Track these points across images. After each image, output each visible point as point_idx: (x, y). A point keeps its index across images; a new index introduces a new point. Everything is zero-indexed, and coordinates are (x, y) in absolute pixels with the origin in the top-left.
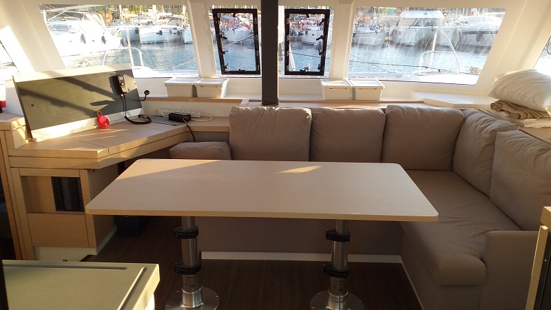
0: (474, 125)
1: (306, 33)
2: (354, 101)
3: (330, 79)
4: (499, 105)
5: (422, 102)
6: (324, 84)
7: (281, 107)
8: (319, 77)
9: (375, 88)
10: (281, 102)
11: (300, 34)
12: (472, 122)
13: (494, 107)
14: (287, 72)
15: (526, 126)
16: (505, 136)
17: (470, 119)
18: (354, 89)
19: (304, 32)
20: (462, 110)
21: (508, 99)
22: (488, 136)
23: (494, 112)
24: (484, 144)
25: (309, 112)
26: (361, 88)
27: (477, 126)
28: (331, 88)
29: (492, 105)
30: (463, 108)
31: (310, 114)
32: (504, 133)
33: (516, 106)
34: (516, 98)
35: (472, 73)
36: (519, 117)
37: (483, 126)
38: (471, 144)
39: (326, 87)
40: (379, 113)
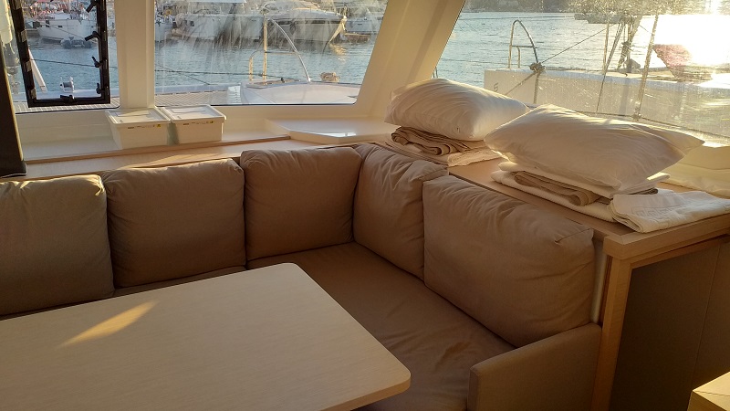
0: (381, 170)
1: (47, 22)
2: (175, 145)
3: (124, 109)
4: (403, 134)
5: (288, 138)
6: (115, 120)
7: (34, 176)
8: (101, 106)
9: (211, 121)
10: (31, 163)
11: (36, 25)
12: (376, 167)
13: (398, 139)
14: (33, 102)
15: (450, 165)
16: (438, 189)
17: (370, 160)
18: (172, 126)
19: (43, 22)
20: (354, 147)
21: (416, 125)
22: (409, 188)
23: (398, 146)
24: (405, 202)
25: (97, 181)
26: (186, 123)
27: (386, 171)
28: (131, 127)
29: (394, 136)
30: (352, 143)
31: (101, 186)
32: (432, 182)
33: (428, 135)
34: (428, 124)
35: (323, 82)
36: (440, 152)
37: (395, 173)
38: (382, 202)
39: (121, 127)
40: (231, 168)
